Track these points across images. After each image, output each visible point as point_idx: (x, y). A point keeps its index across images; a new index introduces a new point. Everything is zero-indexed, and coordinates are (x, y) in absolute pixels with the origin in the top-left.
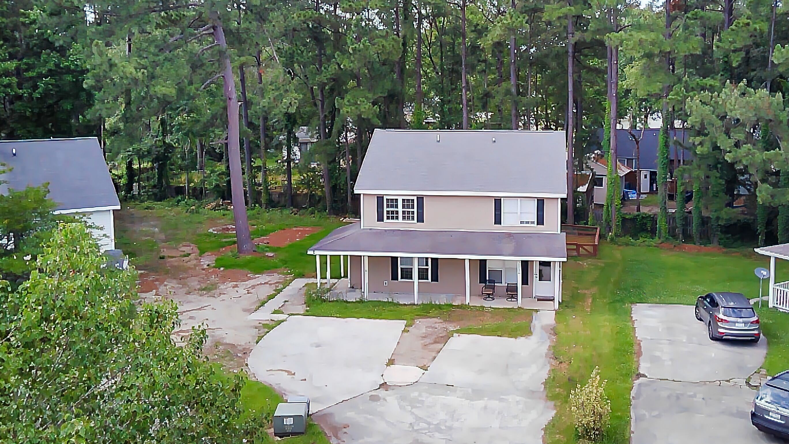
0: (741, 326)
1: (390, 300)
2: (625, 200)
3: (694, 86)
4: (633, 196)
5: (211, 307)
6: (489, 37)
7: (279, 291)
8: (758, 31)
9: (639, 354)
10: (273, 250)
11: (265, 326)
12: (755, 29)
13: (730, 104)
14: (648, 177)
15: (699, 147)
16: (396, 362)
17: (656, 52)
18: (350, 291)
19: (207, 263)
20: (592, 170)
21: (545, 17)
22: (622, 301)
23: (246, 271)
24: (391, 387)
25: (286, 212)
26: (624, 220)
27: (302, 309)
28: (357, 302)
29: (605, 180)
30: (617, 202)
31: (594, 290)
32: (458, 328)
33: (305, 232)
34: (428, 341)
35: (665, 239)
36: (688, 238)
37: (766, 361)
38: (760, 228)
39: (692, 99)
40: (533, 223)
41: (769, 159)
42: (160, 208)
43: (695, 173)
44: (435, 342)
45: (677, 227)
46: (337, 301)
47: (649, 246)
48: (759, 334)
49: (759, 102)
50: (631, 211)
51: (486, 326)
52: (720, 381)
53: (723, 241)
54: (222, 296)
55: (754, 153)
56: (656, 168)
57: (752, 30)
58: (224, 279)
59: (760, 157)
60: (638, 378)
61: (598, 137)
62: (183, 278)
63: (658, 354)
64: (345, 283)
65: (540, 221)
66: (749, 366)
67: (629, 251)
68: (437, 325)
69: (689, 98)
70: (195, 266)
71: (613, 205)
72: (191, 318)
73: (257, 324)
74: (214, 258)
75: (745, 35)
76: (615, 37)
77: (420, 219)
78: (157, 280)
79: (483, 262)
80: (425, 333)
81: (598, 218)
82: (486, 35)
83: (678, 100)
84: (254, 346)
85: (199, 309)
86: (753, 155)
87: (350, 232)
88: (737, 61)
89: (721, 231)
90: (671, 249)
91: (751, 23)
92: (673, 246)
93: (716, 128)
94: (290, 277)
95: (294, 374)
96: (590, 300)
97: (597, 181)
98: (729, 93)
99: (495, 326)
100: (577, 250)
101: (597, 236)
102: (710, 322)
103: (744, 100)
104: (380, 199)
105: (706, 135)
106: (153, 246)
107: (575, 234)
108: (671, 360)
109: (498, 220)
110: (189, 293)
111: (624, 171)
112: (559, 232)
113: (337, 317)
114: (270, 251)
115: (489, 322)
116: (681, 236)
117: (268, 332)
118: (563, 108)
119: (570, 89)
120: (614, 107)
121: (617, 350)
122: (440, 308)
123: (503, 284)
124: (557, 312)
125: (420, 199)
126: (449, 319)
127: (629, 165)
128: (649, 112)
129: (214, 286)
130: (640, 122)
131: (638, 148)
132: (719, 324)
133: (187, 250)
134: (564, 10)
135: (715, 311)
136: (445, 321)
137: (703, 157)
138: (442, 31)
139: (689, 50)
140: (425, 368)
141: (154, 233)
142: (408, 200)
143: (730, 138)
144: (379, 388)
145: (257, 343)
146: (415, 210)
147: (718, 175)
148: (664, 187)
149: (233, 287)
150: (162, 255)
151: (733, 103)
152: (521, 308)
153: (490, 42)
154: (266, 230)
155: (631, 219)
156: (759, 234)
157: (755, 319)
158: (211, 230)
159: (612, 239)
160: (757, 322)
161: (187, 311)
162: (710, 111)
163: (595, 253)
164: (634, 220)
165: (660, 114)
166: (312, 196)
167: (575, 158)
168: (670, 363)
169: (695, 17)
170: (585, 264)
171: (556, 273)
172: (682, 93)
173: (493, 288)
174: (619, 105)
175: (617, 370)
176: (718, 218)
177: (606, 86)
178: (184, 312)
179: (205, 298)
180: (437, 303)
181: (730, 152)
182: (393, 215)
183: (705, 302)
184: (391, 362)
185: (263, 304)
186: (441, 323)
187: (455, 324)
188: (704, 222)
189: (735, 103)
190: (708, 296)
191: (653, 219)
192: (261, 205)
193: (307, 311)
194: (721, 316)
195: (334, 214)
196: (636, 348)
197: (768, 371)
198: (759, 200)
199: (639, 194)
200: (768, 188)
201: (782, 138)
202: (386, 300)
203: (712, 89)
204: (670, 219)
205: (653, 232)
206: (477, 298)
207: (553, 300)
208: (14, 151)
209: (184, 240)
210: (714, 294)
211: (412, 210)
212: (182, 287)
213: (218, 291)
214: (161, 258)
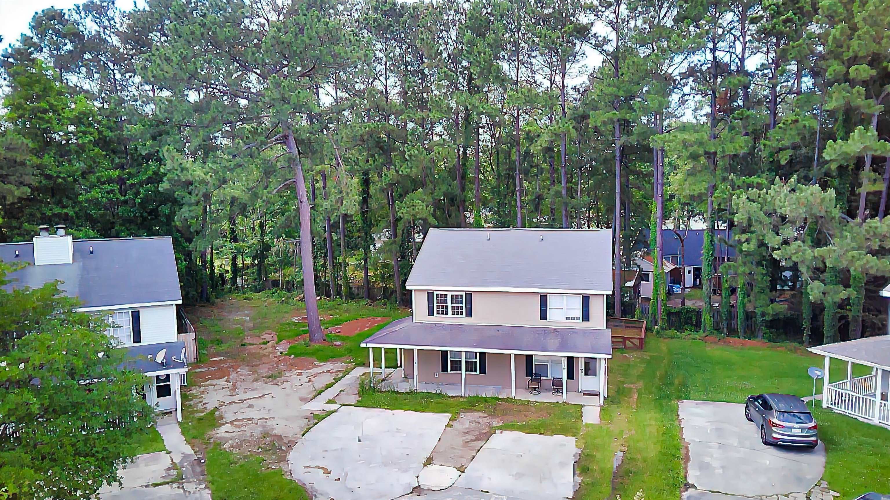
0: (798, 432)
1: (439, 392)
2: (670, 294)
3: (740, 184)
4: (677, 290)
5: (272, 395)
6: (539, 143)
7: (337, 380)
8: (808, 128)
9: (687, 459)
10: (342, 339)
11: (316, 416)
12: (805, 126)
13: (780, 200)
14: (692, 272)
15: (745, 245)
16: (435, 461)
17: (700, 152)
18: (404, 381)
19: (281, 350)
20: (639, 266)
21: (591, 122)
22: (668, 397)
23: (314, 358)
24: (425, 492)
25: (363, 303)
26: (669, 314)
27: (354, 399)
28: (407, 393)
29: (651, 275)
30: (662, 296)
31: (640, 384)
32: (501, 423)
33: (375, 322)
34: (469, 437)
35: (709, 333)
36: (732, 332)
37: (826, 471)
38: (806, 324)
39: (738, 198)
40: (578, 319)
41: (821, 256)
42: (257, 299)
43: (741, 270)
44: (477, 439)
45: (722, 321)
46: (389, 391)
47: (694, 339)
48: (816, 441)
49: (810, 198)
50: (675, 305)
51: (530, 422)
52: (777, 495)
53: (767, 335)
54: (285, 383)
55: (805, 250)
56: (701, 265)
57: (801, 127)
58: (292, 366)
59: (812, 254)
60: (687, 490)
61: (645, 236)
62: (256, 365)
63: (707, 459)
64: (400, 373)
65: (586, 317)
66: (809, 477)
67: (675, 344)
68: (481, 420)
69: (736, 195)
70: (270, 353)
71: (659, 300)
72: (250, 406)
73: (308, 414)
74: (288, 345)
75: (793, 132)
76: (659, 138)
77: (469, 314)
78: (232, 367)
79: (529, 358)
80: (468, 428)
81: (644, 312)
82: (537, 142)
83: (724, 198)
84: (299, 438)
85: (260, 397)
86: (804, 252)
87: (404, 325)
88: (786, 159)
89: (766, 327)
90: (715, 343)
91: (800, 120)
92: (718, 339)
93: (763, 225)
94: (352, 365)
95: (330, 473)
96: (636, 396)
97: (645, 277)
98: (779, 190)
99: (538, 423)
100: (624, 343)
101: (644, 329)
102: (762, 425)
103: (795, 197)
104: (430, 294)
105: (752, 233)
106: (239, 334)
107: (621, 326)
108: (723, 467)
109: (544, 316)
110: (255, 380)
111: (669, 267)
112: (605, 328)
113: (386, 409)
114: (339, 340)
115: (533, 418)
116: (725, 330)
117: (317, 423)
118: (611, 210)
119: (618, 190)
120: (659, 207)
121: (664, 454)
122: (486, 401)
123: (550, 378)
124: (602, 409)
125: (469, 295)
126: (493, 414)
127: (674, 262)
128: (692, 214)
129: (281, 374)
130: (683, 223)
131: (683, 246)
132: (773, 428)
133: (268, 337)
134: (610, 115)
135: (769, 414)
136: (490, 415)
137: (748, 254)
138: (498, 141)
139: (736, 150)
140: (462, 470)
141: (245, 321)
142: (457, 296)
143: (778, 235)
144: (411, 493)
145: (303, 435)
146: (464, 305)
147: (765, 272)
148: (709, 283)
149: (298, 375)
150: (244, 342)
151: (782, 201)
152: (566, 403)
153: (539, 148)
154: (341, 320)
155: (675, 313)
156: (805, 329)
157: (813, 424)
158: (293, 320)
159: (658, 333)
160: (815, 427)
161: (248, 399)
162: (757, 208)
163: (642, 345)
164: (678, 314)
165: (701, 217)
166: (386, 289)
167: (623, 255)
168: (721, 471)
169: (741, 117)
170: (633, 357)
171: (602, 368)
172: (728, 191)
173: (539, 381)
174: (664, 208)
175: (664, 479)
176: (763, 314)
177: (653, 189)
178: (246, 400)
179: (269, 385)
180: (484, 396)
181: (779, 249)
182: (443, 311)
183: (757, 403)
184: (429, 461)
185: (319, 394)
186: (485, 417)
187: (499, 419)
188: (749, 316)
189: (785, 199)
190: (759, 397)
191: (699, 314)
192: (341, 298)
193: (359, 401)
194: (775, 421)
195: (404, 305)
196: (683, 451)
197: (829, 483)
198: (811, 297)
199: (684, 288)
200: (820, 286)
201: (833, 235)
202: (434, 392)
203: (759, 186)
204: (715, 313)
205: (698, 326)
206: (523, 391)
207: (598, 395)
208: (91, 250)
209: (268, 328)
210: (767, 396)
211: (461, 305)
212: (252, 374)
213: (283, 378)
214: (242, 345)
